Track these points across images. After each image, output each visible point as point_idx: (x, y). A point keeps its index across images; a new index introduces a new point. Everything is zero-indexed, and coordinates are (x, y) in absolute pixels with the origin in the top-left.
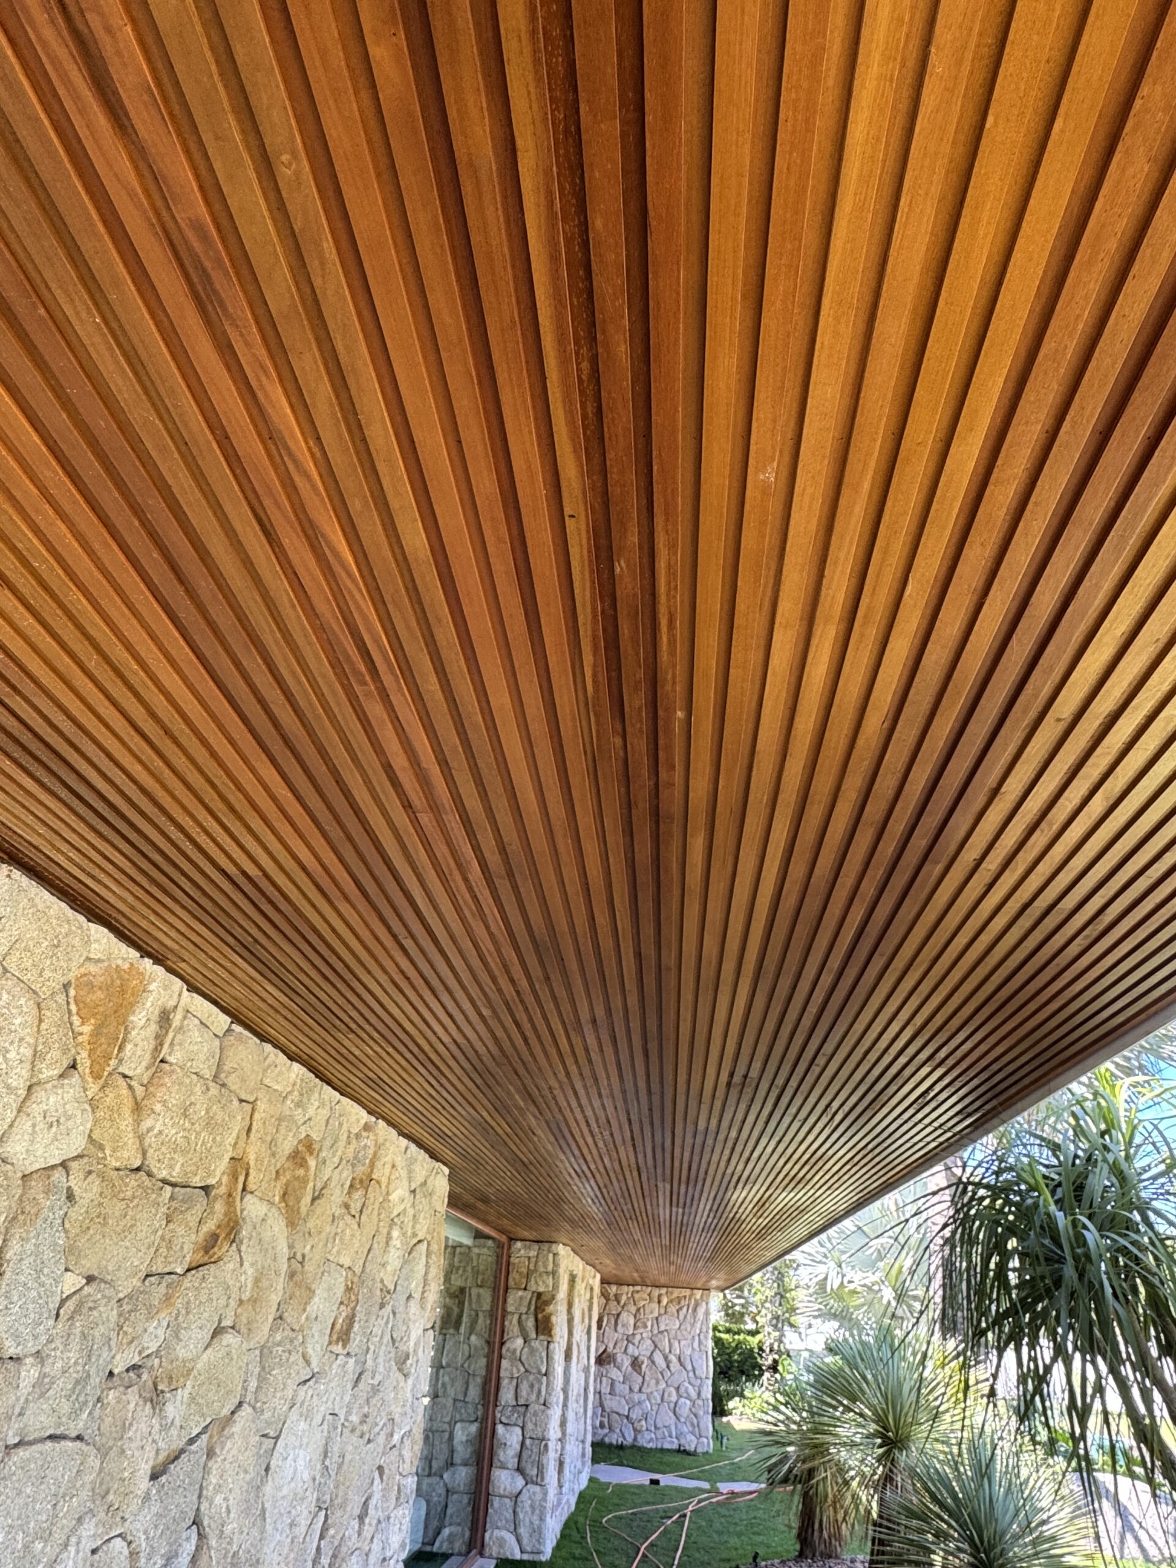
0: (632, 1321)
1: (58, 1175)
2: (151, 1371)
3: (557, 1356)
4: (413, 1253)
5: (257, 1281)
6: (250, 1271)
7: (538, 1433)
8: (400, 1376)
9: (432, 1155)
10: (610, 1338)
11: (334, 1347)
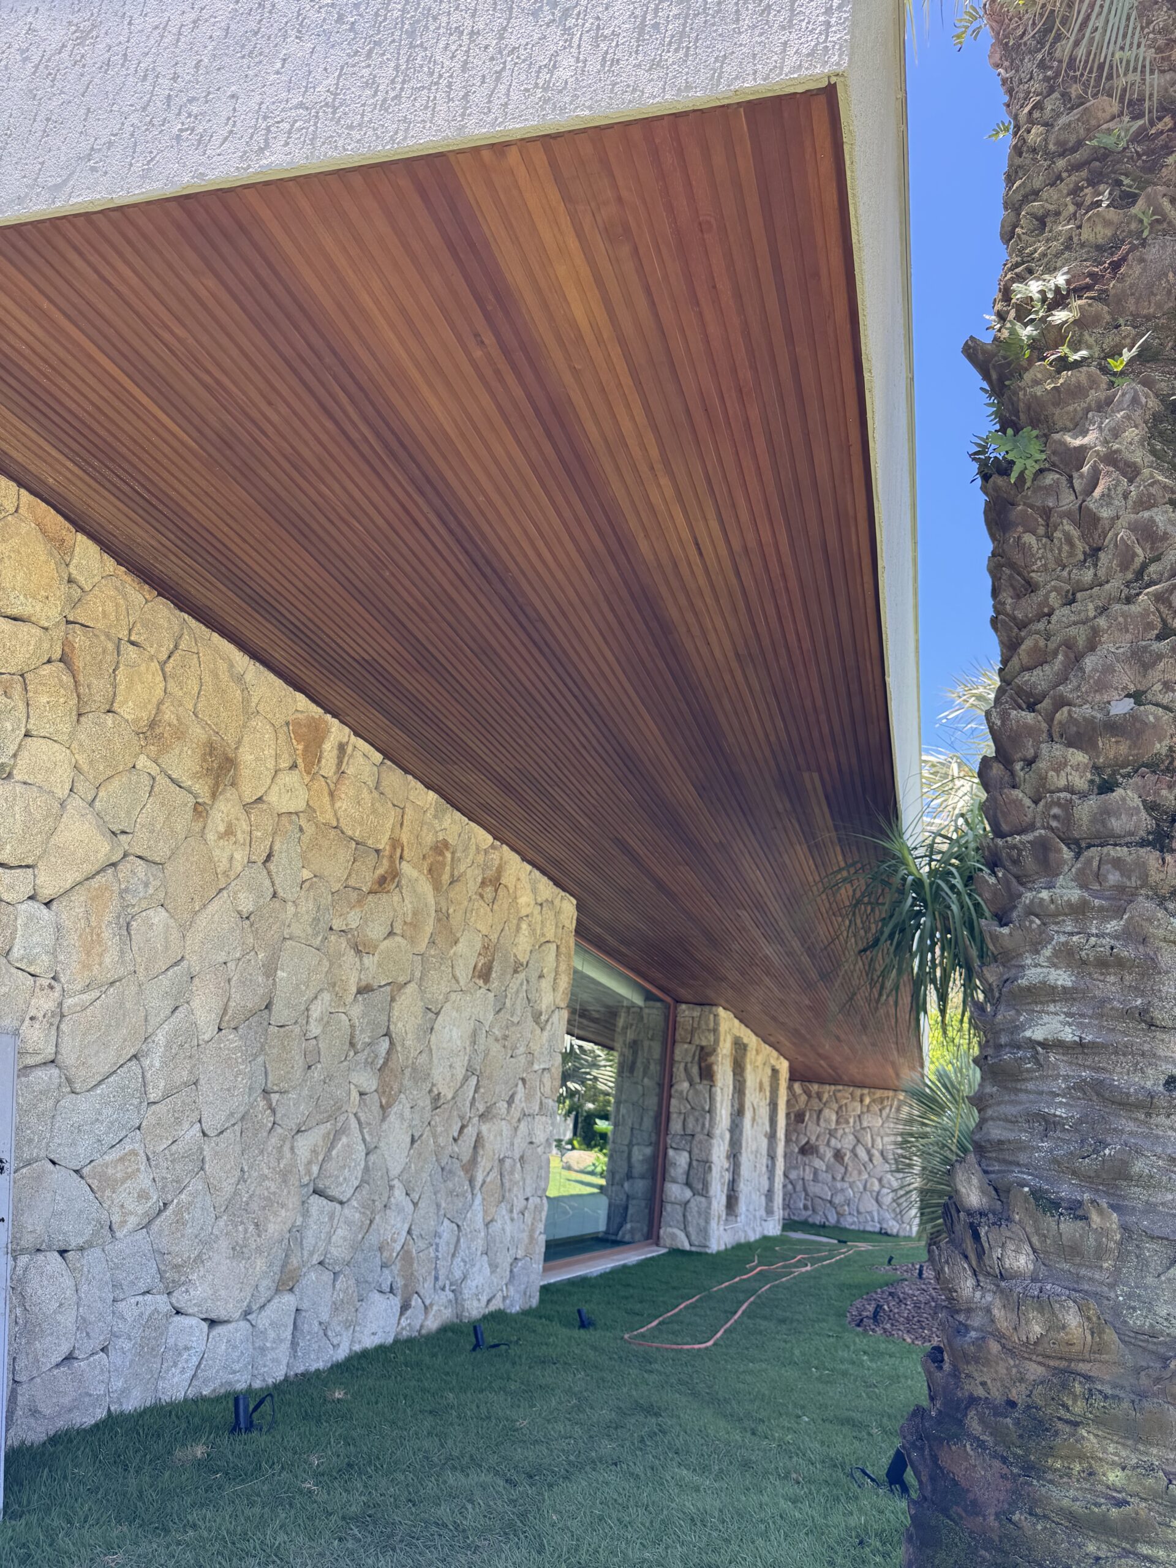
0: (834, 1117)
1: (294, 817)
2: (353, 935)
3: (718, 1098)
4: (543, 948)
5: (415, 914)
6: (409, 906)
7: (703, 1156)
8: (536, 1027)
9: (557, 884)
10: (812, 1131)
11: (477, 981)
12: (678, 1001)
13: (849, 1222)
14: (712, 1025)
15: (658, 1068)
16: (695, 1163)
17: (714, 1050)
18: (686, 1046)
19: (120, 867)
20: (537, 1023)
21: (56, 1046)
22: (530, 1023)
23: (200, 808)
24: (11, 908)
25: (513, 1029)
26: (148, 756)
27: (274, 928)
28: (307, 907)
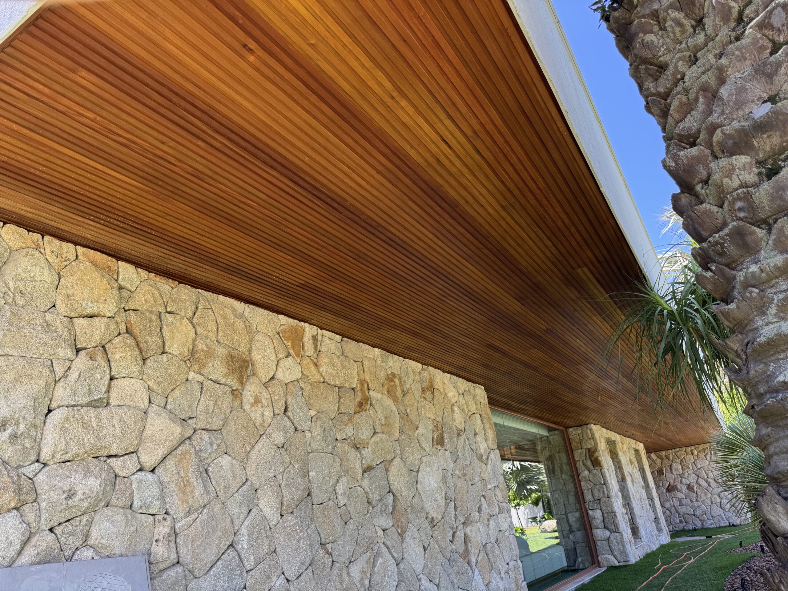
0: (680, 467)
1: (296, 383)
2: (352, 440)
3: (607, 475)
4: (472, 417)
5: (386, 418)
6: (381, 415)
7: (609, 510)
8: (482, 464)
9: (469, 380)
10: (670, 478)
11: (437, 447)
12: (567, 427)
13: (709, 524)
14: (590, 436)
15: (568, 467)
16: (605, 515)
17: (596, 449)
18: (579, 451)
19: (193, 438)
20: (482, 462)
21: (177, 553)
22: (477, 462)
23: (236, 393)
24: (127, 480)
25: (467, 469)
26: (194, 372)
27: (300, 448)
28: (317, 431)
